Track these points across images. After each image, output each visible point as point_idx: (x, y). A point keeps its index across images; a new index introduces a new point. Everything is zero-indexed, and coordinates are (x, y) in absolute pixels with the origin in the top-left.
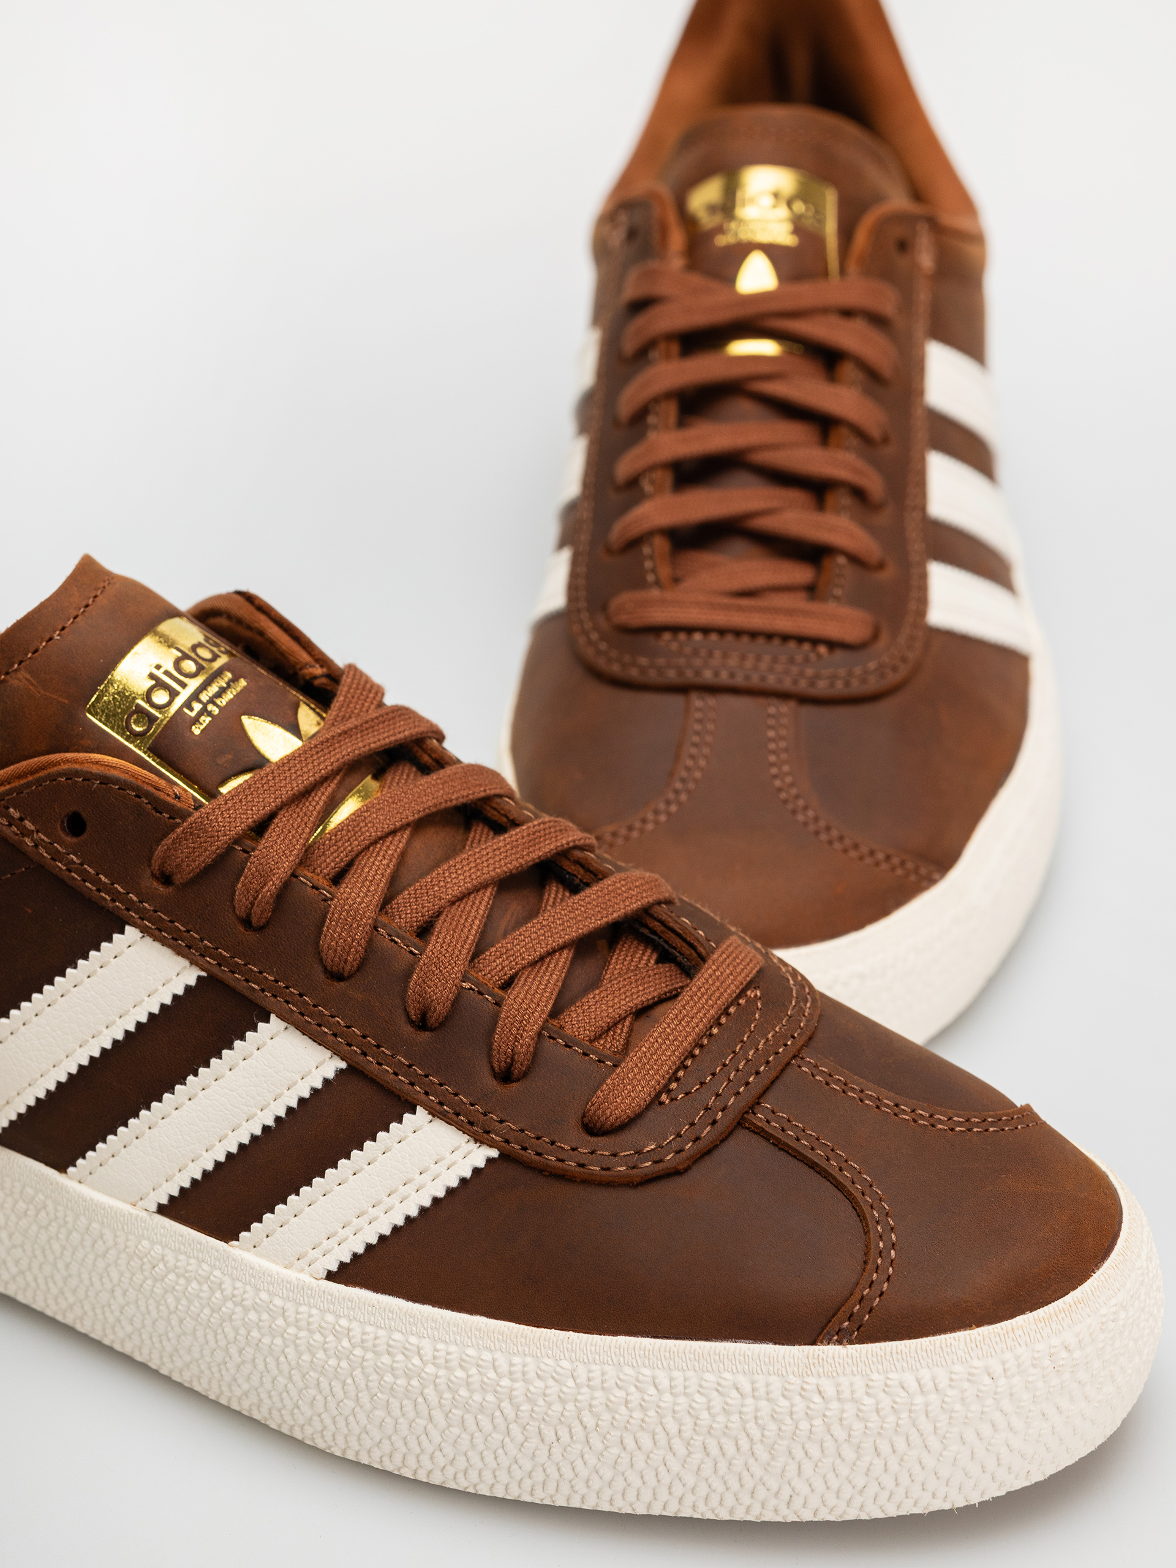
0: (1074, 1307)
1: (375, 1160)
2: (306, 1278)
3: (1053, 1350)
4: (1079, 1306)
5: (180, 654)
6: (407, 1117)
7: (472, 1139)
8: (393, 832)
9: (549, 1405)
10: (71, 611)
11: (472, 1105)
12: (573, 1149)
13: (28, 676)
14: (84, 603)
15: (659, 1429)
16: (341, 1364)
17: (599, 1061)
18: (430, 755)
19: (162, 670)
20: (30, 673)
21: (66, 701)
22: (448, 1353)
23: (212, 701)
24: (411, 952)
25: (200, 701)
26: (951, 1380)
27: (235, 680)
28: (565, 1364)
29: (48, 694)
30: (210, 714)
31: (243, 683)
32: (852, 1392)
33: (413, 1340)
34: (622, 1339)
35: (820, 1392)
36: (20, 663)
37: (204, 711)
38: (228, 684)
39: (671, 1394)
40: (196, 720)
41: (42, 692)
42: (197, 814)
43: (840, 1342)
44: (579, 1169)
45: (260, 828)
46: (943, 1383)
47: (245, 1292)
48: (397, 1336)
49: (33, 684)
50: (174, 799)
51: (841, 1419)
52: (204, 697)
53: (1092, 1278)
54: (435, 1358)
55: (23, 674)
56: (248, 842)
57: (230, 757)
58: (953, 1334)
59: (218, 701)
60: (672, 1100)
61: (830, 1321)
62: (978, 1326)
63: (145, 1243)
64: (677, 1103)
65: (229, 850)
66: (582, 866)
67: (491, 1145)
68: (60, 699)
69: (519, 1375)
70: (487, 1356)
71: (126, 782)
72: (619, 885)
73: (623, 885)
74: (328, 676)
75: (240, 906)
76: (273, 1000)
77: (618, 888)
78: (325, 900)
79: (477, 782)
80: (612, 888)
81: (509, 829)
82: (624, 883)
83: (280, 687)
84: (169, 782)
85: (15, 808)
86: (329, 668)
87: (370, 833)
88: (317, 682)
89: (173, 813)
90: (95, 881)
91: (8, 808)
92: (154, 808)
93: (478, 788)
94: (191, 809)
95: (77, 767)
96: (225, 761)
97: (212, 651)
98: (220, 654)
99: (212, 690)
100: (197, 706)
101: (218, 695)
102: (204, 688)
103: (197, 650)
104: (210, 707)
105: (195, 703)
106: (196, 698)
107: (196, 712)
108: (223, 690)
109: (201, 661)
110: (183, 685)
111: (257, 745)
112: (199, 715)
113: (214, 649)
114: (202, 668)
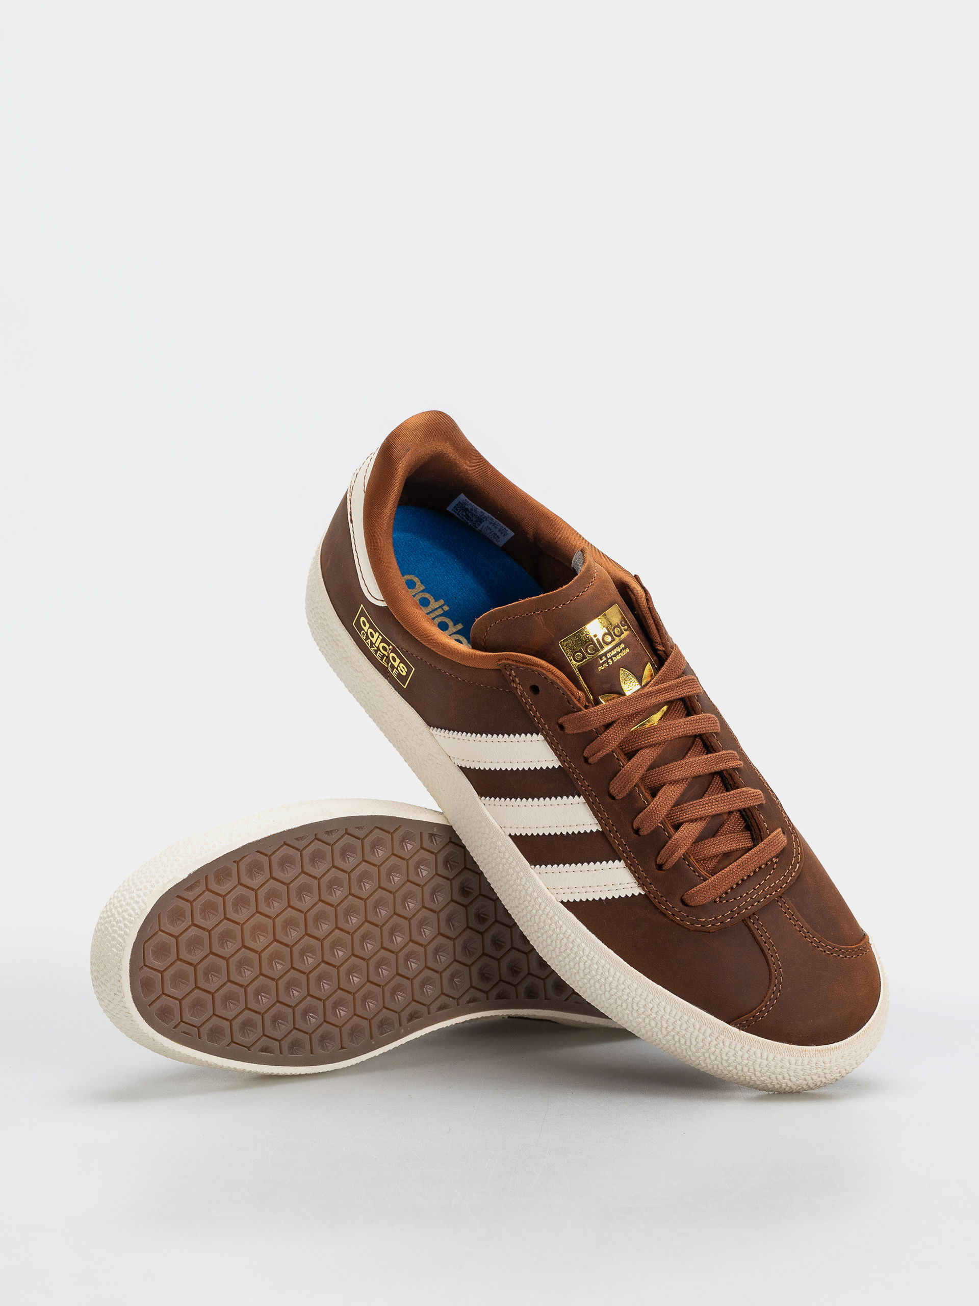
0: (834, 1049)
1: (598, 870)
2: (553, 898)
3: (818, 1062)
4: (836, 1049)
5: (607, 631)
6: (617, 861)
7: (637, 883)
8: (659, 744)
9: (623, 994)
11: (642, 871)
12: (673, 907)
13: (542, 619)
14: (577, 595)
15: (659, 1023)
16: (554, 935)
17: (698, 876)
18: (690, 703)
19: (596, 638)
21: (553, 636)
22: (594, 957)
23: (611, 658)
24: (644, 802)
25: (606, 657)
26: (774, 1059)
27: (624, 649)
28: (635, 985)
29: (546, 629)
30: (608, 664)
31: (628, 650)
32: (735, 1047)
33: (583, 945)
34: (660, 987)
35: (723, 1042)
36: (541, 611)
37: (606, 661)
38: (621, 650)
39: (669, 1015)
40: (602, 665)
42: (585, 711)
43: (739, 1028)
44: (672, 916)
45: (608, 726)
46: (770, 1058)
47: (529, 888)
48: (578, 940)
49: (543, 623)
50: (578, 701)
51: (727, 1054)
52: (609, 655)
53: (847, 1039)
54: (588, 955)
55: (541, 617)
56: (600, 730)
57: (609, 686)
58: (782, 1044)
59: (614, 658)
60: (720, 902)
61: (739, 1018)
62: (793, 1044)
63: (500, 843)
64: (721, 904)
65: (591, 731)
66: (731, 777)
67: (643, 889)
68: (550, 633)
69: (616, 979)
70: (608, 966)
71: (561, 687)
72: (741, 794)
73: (743, 795)
74: (664, 651)
75: (586, 754)
76: (584, 791)
77: (741, 796)
78: (620, 766)
79: (704, 726)
80: (738, 795)
81: (709, 752)
82: (744, 794)
83: (643, 653)
84: (580, 688)
85: (514, 672)
86: (666, 649)
87: (650, 740)
88: (659, 652)
89: (575, 706)
90: (535, 713)
91: (511, 670)
92: (568, 701)
93: (704, 729)
94: (582, 708)
95: (544, 672)
96: (606, 686)
97: (621, 630)
98: (624, 631)
99: (613, 653)
100: (604, 659)
101: (615, 656)
102: (610, 651)
103: (615, 630)
104: (610, 661)
105: (604, 657)
106: (605, 654)
107: (603, 661)
108: (618, 653)
109: (614, 636)
110: (602, 648)
111: (623, 685)
112: (604, 663)
113: (622, 628)
114: (613, 640)
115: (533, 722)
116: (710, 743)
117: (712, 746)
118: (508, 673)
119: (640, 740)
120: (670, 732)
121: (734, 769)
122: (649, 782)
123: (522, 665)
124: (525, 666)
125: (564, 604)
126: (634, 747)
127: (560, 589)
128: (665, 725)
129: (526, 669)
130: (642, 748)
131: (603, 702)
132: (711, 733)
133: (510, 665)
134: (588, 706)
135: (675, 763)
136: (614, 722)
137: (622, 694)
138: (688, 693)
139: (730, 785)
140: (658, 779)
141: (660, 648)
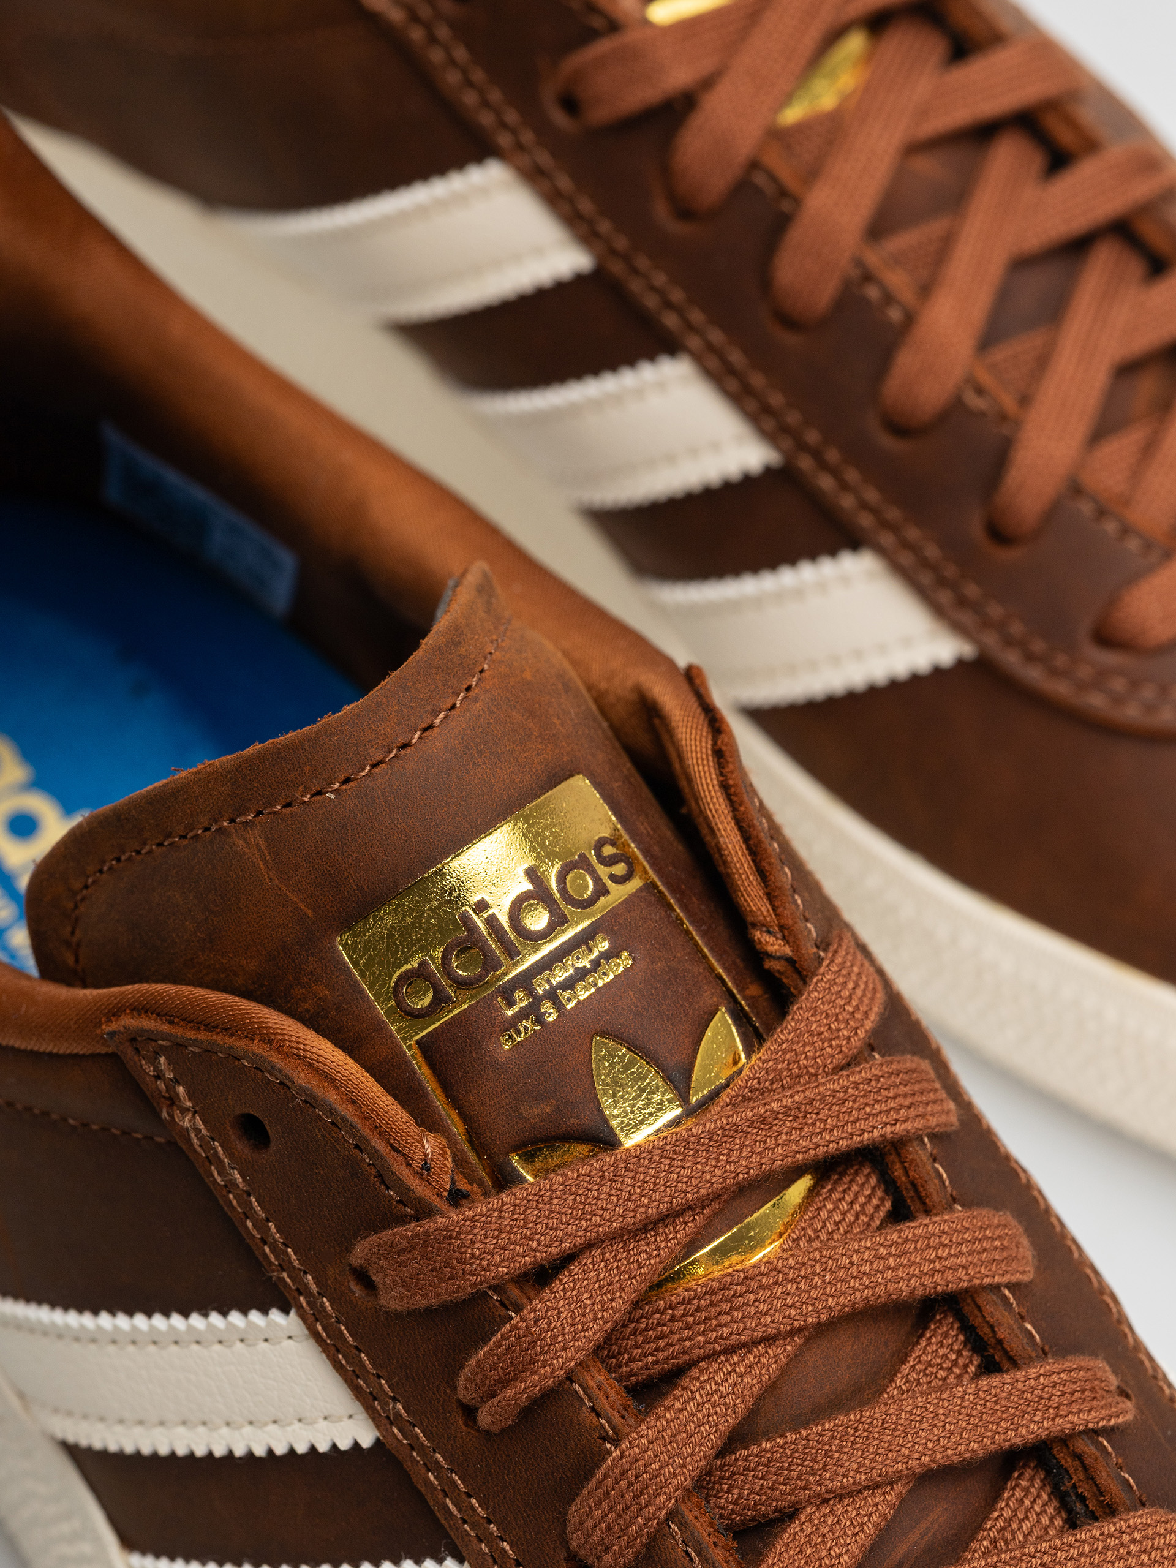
5: (533, 886)
8: (769, 1340)
10: (372, 751)
13: (262, 844)
14: (401, 740)
18: (906, 1171)
19: (487, 913)
20: (267, 839)
21: (310, 913)
23: (552, 995)
25: (530, 992)
27: (609, 956)
29: (284, 888)
30: (539, 1020)
31: (624, 961)
36: (259, 813)
37: (533, 1011)
38: (596, 964)
40: (513, 1024)
41: (277, 882)
42: (451, 1217)
45: (545, 1273)
49: (266, 862)
50: (418, 1174)
52: (542, 987)
55: (256, 836)
56: (515, 1292)
57: (549, 1110)
59: (565, 997)
65: (479, 1297)
66: (1085, 1468)
68: (302, 906)
71: (343, 1119)
72: (1126, 1538)
73: (1134, 1541)
74: (790, 961)
75: (464, 1391)
76: (475, 1541)
77: (1122, 1545)
78: (605, 1438)
79: (963, 1260)
80: (1113, 1542)
81: (990, 1367)
82: (1137, 1535)
83: (698, 969)
84: (427, 1120)
85: (170, 1062)
86: (796, 949)
87: (730, 1331)
88: (768, 964)
89: (407, 1197)
90: (261, 1226)
91: (157, 1054)
92: (379, 1175)
93: (961, 1273)
94: (438, 1202)
95: (276, 1059)
96: (536, 1114)
97: (597, 880)
98: (609, 884)
99: (560, 976)
100: (522, 1001)
101: (569, 984)
102: (547, 964)
103: (569, 878)
104: (547, 1007)
105: (519, 994)
106: (526, 981)
107: (516, 1008)
108: (582, 974)
109: (562, 904)
110: (512, 953)
111: (606, 1102)
112: (522, 1015)
113: (603, 871)
114: (558, 922)
115: (257, 1264)
116: (992, 1327)
117: (1000, 1342)
118: (151, 1070)
119: (688, 1327)
120: (814, 1294)
121: (1093, 1433)
122: (736, 1503)
123: (191, 1035)
124: (202, 1036)
125: (347, 781)
126: (666, 1359)
127: (329, 719)
128: (791, 1262)
129: (209, 1051)
130: (695, 1363)
131: (530, 1178)
132: (996, 1288)
133: (151, 1037)
134: (465, 1196)
135: (842, 1418)
136: (568, 1259)
137: (605, 1141)
138: (889, 1129)
139: (1082, 1499)
140: (772, 1489)
141: (773, 944)
